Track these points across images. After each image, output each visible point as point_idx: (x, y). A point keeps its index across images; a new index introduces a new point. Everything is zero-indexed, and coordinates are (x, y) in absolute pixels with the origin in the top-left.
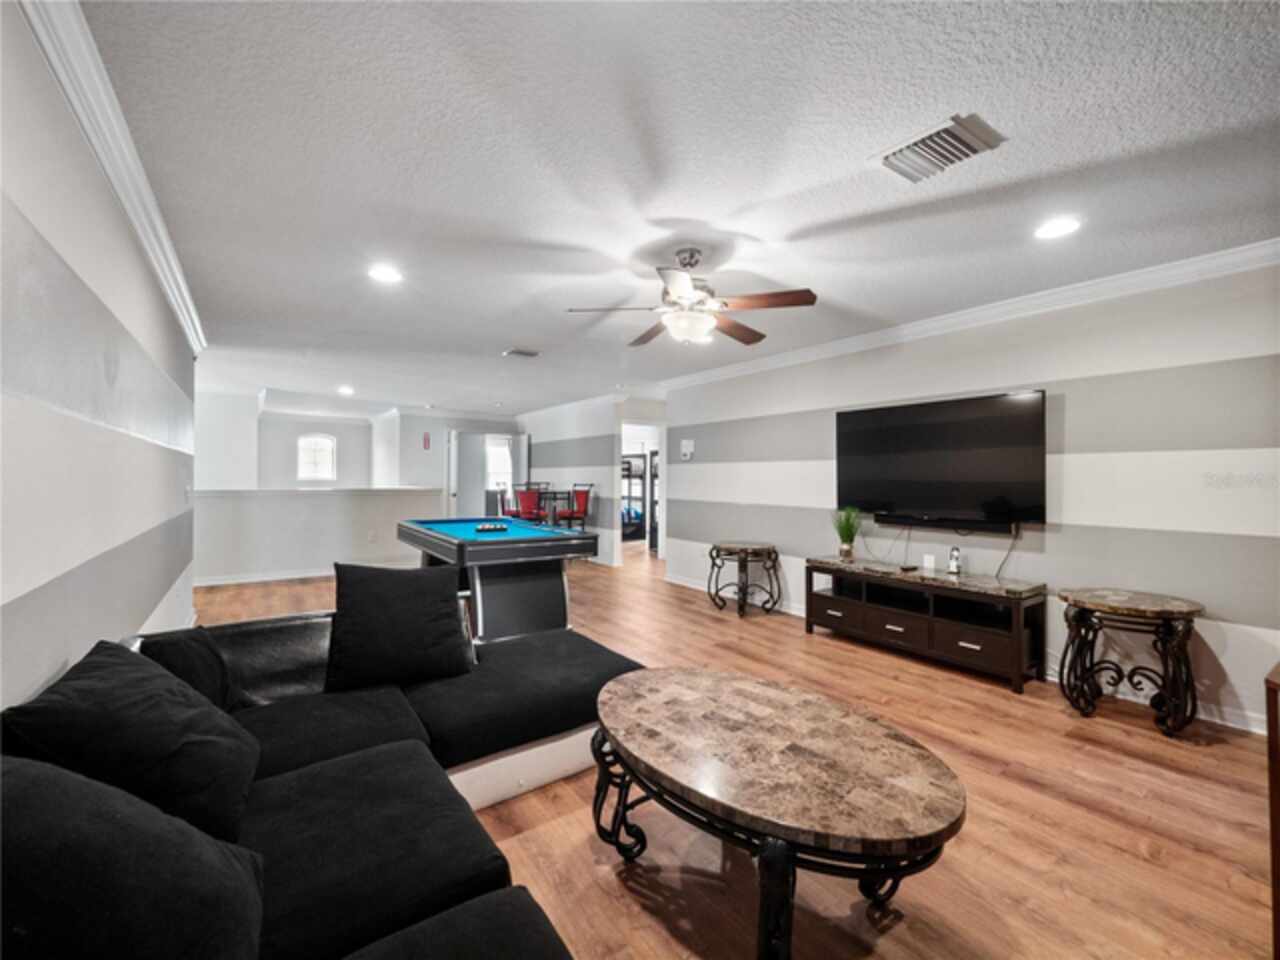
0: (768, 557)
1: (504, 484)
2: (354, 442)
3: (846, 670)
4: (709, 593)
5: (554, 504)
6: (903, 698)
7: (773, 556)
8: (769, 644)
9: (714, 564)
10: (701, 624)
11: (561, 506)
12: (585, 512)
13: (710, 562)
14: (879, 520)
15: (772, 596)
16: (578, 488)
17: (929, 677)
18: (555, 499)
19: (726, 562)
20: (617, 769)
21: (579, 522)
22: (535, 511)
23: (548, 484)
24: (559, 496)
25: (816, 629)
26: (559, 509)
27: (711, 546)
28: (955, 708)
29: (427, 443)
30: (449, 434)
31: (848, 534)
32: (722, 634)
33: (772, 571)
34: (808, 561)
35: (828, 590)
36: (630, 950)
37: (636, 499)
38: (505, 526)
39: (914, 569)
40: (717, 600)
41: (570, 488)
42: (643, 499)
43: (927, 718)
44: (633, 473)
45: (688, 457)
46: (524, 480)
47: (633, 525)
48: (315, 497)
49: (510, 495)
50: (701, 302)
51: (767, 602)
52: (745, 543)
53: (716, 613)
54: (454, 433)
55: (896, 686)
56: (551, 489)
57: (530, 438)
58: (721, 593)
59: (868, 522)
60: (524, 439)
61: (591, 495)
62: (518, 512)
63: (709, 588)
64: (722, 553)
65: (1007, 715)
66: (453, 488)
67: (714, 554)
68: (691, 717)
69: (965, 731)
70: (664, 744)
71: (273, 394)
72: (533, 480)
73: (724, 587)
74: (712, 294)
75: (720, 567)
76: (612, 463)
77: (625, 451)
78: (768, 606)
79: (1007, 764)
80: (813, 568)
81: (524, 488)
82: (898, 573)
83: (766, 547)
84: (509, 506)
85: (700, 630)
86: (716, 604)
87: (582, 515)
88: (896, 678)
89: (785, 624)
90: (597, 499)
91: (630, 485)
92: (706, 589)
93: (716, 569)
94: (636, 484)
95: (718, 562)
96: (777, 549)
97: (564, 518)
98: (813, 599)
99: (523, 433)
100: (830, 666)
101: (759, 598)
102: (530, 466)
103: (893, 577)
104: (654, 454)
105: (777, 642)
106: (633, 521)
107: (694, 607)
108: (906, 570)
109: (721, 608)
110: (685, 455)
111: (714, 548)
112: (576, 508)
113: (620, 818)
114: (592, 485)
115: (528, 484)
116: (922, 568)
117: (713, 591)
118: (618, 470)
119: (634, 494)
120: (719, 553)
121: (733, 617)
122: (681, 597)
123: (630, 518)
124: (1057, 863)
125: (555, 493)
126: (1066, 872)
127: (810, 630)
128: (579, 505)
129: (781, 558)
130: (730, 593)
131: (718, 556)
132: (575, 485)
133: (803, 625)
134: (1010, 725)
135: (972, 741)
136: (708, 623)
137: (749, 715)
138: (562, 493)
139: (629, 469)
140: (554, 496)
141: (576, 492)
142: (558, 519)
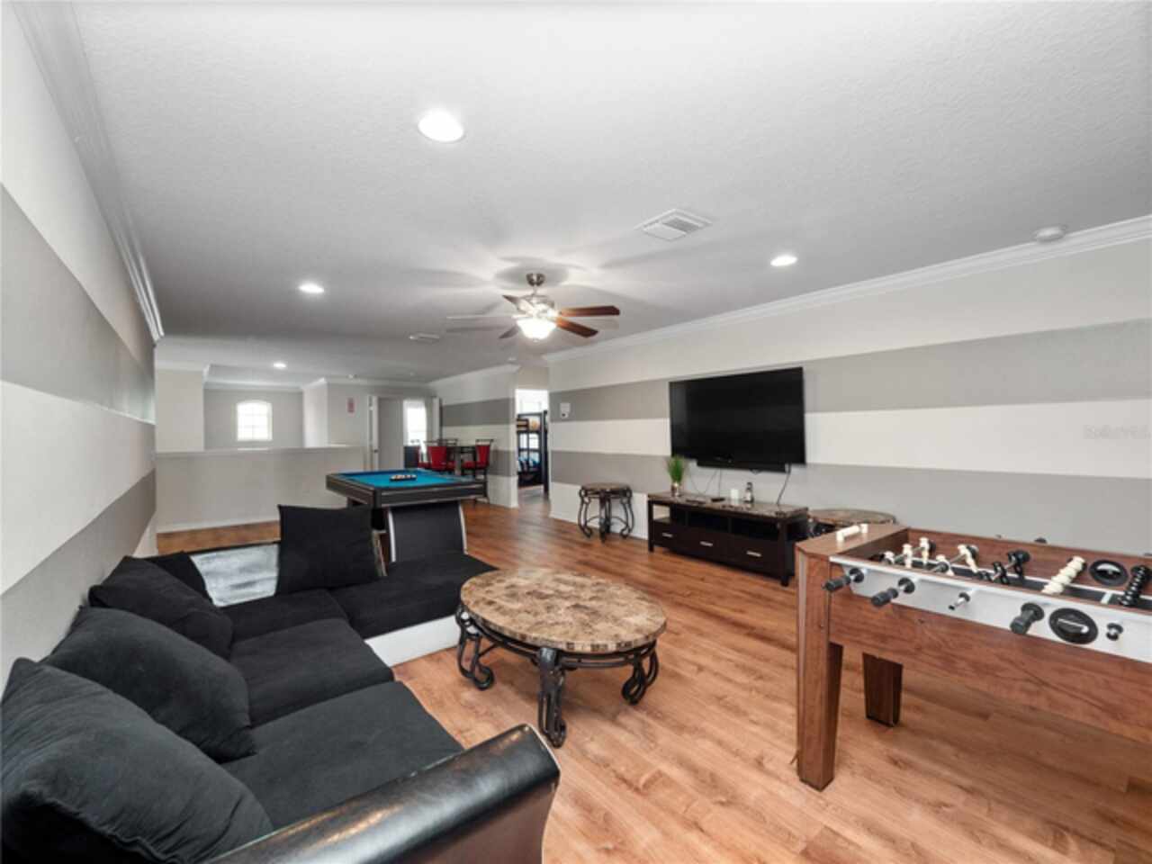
0: (624, 494)
1: (418, 441)
2: (288, 406)
3: (669, 576)
4: (580, 525)
5: (462, 456)
6: (701, 591)
7: (628, 494)
8: (617, 560)
9: (583, 502)
10: (571, 548)
11: (467, 458)
12: (487, 464)
13: (579, 500)
14: (700, 464)
15: (627, 525)
16: (480, 443)
17: (726, 578)
18: (462, 453)
19: (593, 500)
20: (472, 630)
21: (483, 471)
22: (443, 463)
23: (456, 440)
24: (465, 450)
25: (657, 548)
26: (466, 461)
27: (579, 488)
28: (737, 597)
29: (351, 406)
30: (371, 400)
31: (677, 475)
32: (585, 554)
33: (627, 505)
34: (649, 496)
35: (665, 518)
36: (473, 732)
37: (534, 451)
38: (414, 476)
39: (722, 499)
40: (586, 530)
41: (473, 443)
42: (538, 451)
43: (713, 604)
44: (531, 429)
45: (567, 416)
46: (436, 437)
47: (532, 473)
48: (254, 457)
49: (424, 450)
50: (545, 311)
51: (623, 530)
52: (605, 484)
53: (585, 540)
54: (375, 399)
55: (701, 585)
56: (459, 444)
57: (440, 401)
58: (589, 524)
59: (692, 465)
60: (436, 401)
61: (492, 448)
62: (429, 464)
63: (579, 520)
64: (589, 492)
65: (769, 600)
66: (375, 447)
67: (583, 493)
68: (519, 593)
69: (735, 610)
70: (497, 607)
71: (215, 369)
72: (444, 437)
73: (591, 519)
74: (552, 305)
75: (587, 504)
76: (507, 421)
77: (518, 411)
78: (625, 532)
79: (753, 628)
80: (653, 502)
81: (436, 444)
82: (709, 504)
83: (620, 487)
84: (422, 459)
85: (568, 552)
86: (585, 533)
87: (484, 465)
88: (702, 580)
89: (633, 545)
90: (496, 452)
91: (528, 439)
92: (576, 521)
93: (584, 506)
94: (534, 438)
95: (586, 500)
96: (632, 488)
97: (469, 468)
98: (654, 526)
99: (435, 397)
100: (657, 573)
101: (617, 528)
102: (441, 424)
103: (705, 506)
104: (545, 412)
105: (625, 559)
106: (532, 470)
107: (568, 536)
108: (715, 500)
109: (589, 536)
110: (564, 415)
111: (583, 488)
112: (478, 460)
113: (475, 662)
114: (492, 441)
115: (440, 441)
116: (730, 499)
117: (583, 523)
118: (513, 428)
119: (531, 447)
120: (586, 492)
121: (597, 542)
122: (561, 530)
123: (529, 467)
124: (755, 679)
125: (462, 448)
126: (759, 684)
127: (651, 549)
128: (481, 458)
129: (634, 495)
130: (595, 524)
131: (586, 495)
132: (478, 441)
133: (646, 545)
134: (769, 606)
135: (738, 617)
136: (576, 547)
137: (557, 591)
138: (468, 447)
139: (527, 426)
140: (462, 450)
141: (479, 447)
142: (465, 469)
